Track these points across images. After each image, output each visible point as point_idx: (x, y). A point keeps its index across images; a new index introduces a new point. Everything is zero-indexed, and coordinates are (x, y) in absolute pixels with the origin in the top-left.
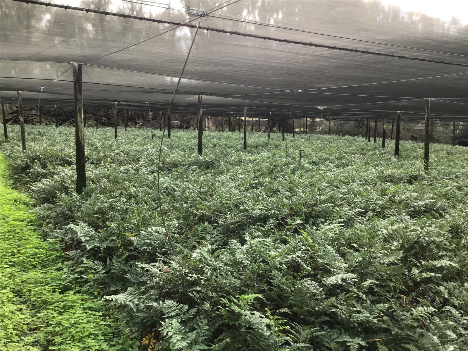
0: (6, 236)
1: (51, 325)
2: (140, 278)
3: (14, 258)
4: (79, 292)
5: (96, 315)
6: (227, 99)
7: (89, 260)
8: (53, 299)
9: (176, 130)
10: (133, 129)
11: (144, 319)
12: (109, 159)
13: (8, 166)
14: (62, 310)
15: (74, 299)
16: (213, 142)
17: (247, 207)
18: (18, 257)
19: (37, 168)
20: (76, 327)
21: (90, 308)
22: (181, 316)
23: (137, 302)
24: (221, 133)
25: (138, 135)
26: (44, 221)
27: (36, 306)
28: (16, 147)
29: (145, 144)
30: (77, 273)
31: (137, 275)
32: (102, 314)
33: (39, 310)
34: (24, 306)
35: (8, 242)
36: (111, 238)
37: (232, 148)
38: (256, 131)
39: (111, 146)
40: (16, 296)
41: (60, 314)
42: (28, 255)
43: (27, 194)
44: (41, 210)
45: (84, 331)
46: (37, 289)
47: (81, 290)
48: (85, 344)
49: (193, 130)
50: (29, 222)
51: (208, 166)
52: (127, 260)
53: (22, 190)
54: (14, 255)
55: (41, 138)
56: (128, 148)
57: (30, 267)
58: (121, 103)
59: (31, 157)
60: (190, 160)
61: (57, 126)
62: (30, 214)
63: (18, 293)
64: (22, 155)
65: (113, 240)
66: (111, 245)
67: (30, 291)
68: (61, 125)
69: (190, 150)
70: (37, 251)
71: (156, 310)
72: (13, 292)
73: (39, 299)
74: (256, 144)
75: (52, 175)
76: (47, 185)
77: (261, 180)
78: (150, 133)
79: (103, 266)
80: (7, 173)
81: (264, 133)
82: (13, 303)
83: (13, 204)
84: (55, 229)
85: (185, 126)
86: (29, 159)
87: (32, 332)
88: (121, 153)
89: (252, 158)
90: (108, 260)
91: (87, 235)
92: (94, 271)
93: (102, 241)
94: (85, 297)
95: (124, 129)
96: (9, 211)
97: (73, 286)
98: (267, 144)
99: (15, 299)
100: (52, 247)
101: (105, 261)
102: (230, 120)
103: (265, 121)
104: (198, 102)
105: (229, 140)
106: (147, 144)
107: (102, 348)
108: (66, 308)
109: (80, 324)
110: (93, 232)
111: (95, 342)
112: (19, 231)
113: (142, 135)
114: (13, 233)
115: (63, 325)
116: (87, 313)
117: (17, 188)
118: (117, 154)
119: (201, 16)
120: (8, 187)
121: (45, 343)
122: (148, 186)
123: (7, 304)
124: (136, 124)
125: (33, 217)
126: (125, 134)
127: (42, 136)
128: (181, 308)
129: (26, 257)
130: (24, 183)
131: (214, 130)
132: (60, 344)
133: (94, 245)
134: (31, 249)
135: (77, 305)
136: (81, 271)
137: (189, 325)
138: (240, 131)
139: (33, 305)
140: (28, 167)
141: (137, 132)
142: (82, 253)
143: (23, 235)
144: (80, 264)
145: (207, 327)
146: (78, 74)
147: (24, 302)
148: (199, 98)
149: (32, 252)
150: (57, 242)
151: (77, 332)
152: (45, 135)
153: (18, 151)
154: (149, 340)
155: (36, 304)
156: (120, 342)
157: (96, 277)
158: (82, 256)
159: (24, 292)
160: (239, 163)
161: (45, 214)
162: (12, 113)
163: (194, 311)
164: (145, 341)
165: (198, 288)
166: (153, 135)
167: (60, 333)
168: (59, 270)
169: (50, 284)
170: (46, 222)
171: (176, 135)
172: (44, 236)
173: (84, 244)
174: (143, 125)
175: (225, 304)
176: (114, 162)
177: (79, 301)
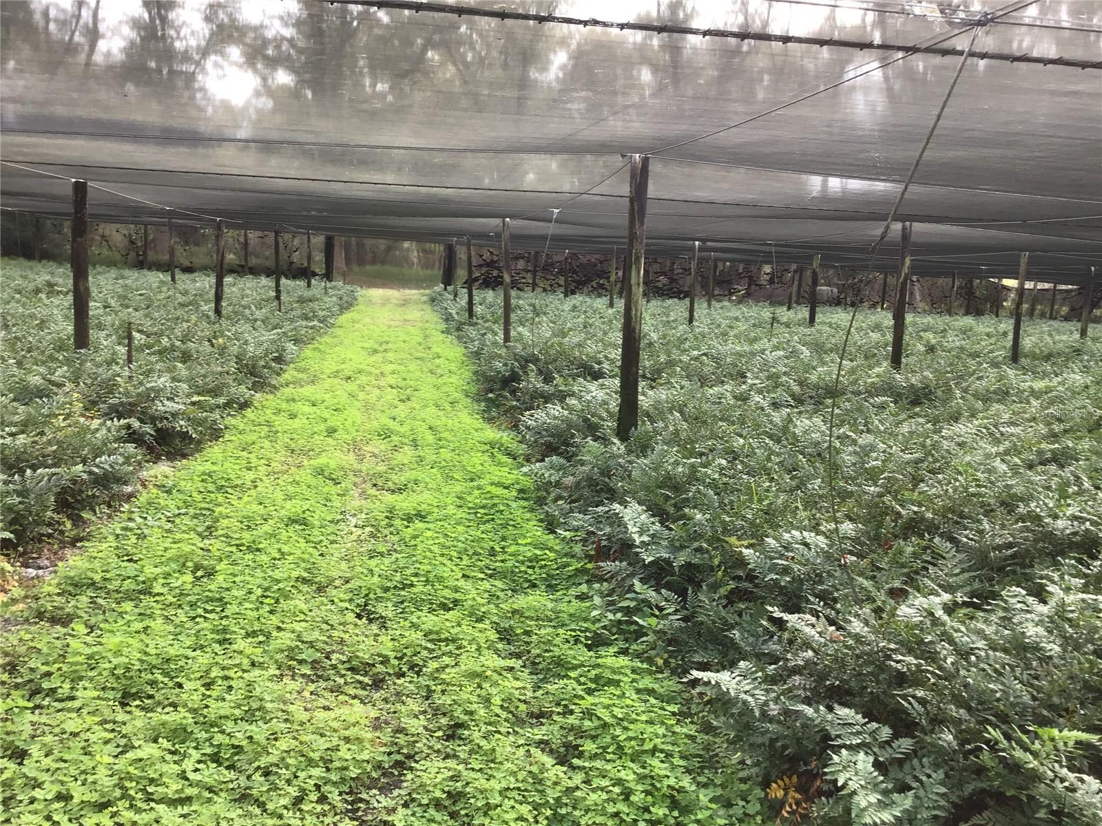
0: (479, 515)
1: (572, 712)
2: (763, 644)
3: (496, 562)
4: (624, 652)
5: (665, 710)
6: (978, 232)
7: (646, 587)
8: (575, 658)
9: (827, 308)
10: (726, 303)
11: (777, 740)
12: (678, 369)
13: (476, 373)
14: (593, 686)
15: (617, 665)
16: (928, 341)
17: (1038, 510)
18: (502, 561)
19: (533, 381)
20: (626, 729)
21: (651, 692)
22: (875, 750)
23: (764, 698)
24: (947, 318)
25: (737, 319)
26: (549, 493)
27: (540, 667)
28: (489, 336)
29: (755, 340)
30: (621, 609)
31: (758, 636)
32: (676, 710)
33: (545, 678)
34: (516, 663)
35: (483, 527)
36: (696, 545)
37: (979, 357)
38: (1042, 315)
39: (682, 340)
40: (501, 639)
41: (590, 692)
42: (521, 558)
43: (513, 434)
44: (545, 470)
45: (643, 740)
46: (543, 632)
47: (627, 648)
48: (644, 768)
49: (870, 308)
50: (521, 491)
51: (916, 398)
52: (731, 599)
53: (501, 425)
54: (494, 555)
55: (537, 319)
56: (717, 346)
57: (526, 585)
58: (708, 243)
59: (521, 357)
60: (869, 380)
61: (566, 296)
62: (521, 475)
63: (506, 635)
64: (503, 352)
65: (699, 550)
66: (695, 561)
67: (527, 633)
68: (573, 293)
69: (866, 357)
70: (538, 552)
71: (807, 724)
72: (498, 632)
73: (547, 654)
74: (1046, 351)
75: (562, 397)
76: (555, 418)
77: (1071, 445)
78: (766, 314)
79: (679, 603)
80: (473, 389)
81: (1064, 324)
82: (497, 652)
83: (487, 451)
84: (572, 511)
85: (850, 298)
86: (516, 360)
87: (535, 721)
88: (704, 358)
89: (1039, 385)
90: (690, 591)
91: (645, 531)
92: (657, 613)
93: (676, 548)
94: (639, 665)
95: (705, 305)
96: (482, 465)
97: (613, 638)
98: (1079, 350)
99: (500, 646)
100: (567, 549)
101: (682, 593)
102: (972, 286)
103: (1071, 291)
104: (899, 239)
105: (969, 338)
106: (761, 339)
107: (681, 784)
108: (601, 682)
109: (633, 722)
110: (657, 527)
111: (666, 769)
112: (502, 508)
113: (747, 320)
114: (492, 511)
115: (599, 718)
116: (646, 701)
117: (491, 419)
118: (696, 359)
119: (980, 23)
120: (478, 417)
121: (562, 750)
122: (771, 437)
123: (485, 652)
124: (731, 294)
125: (527, 483)
126: (709, 314)
127: (538, 315)
128: (874, 731)
129: (517, 562)
130: (506, 412)
131: (925, 311)
132: (594, 757)
133: (658, 555)
134: (527, 548)
135: (625, 679)
136: (628, 607)
137: (892, 775)
138: (997, 316)
139: (534, 664)
140: (514, 377)
141: (735, 312)
142: (631, 568)
143: (511, 517)
144: (627, 592)
145: (943, 790)
146: (640, 178)
147: (518, 656)
148: (904, 229)
149: (529, 554)
150: (577, 538)
151: (630, 739)
152: (545, 314)
153: (495, 343)
154: (786, 790)
155: (540, 663)
156: (718, 782)
157: (662, 625)
158: (632, 575)
159: (517, 635)
160: (1003, 395)
161: (553, 479)
162: (480, 266)
163: (905, 744)
164: (776, 792)
165: (920, 693)
166: (773, 318)
167: (593, 733)
168: (582, 597)
169: (566, 625)
170: (552, 496)
171: (828, 321)
172: (551, 526)
173: (638, 550)
174: (748, 295)
175: (997, 743)
176: (688, 377)
177: (628, 672)
